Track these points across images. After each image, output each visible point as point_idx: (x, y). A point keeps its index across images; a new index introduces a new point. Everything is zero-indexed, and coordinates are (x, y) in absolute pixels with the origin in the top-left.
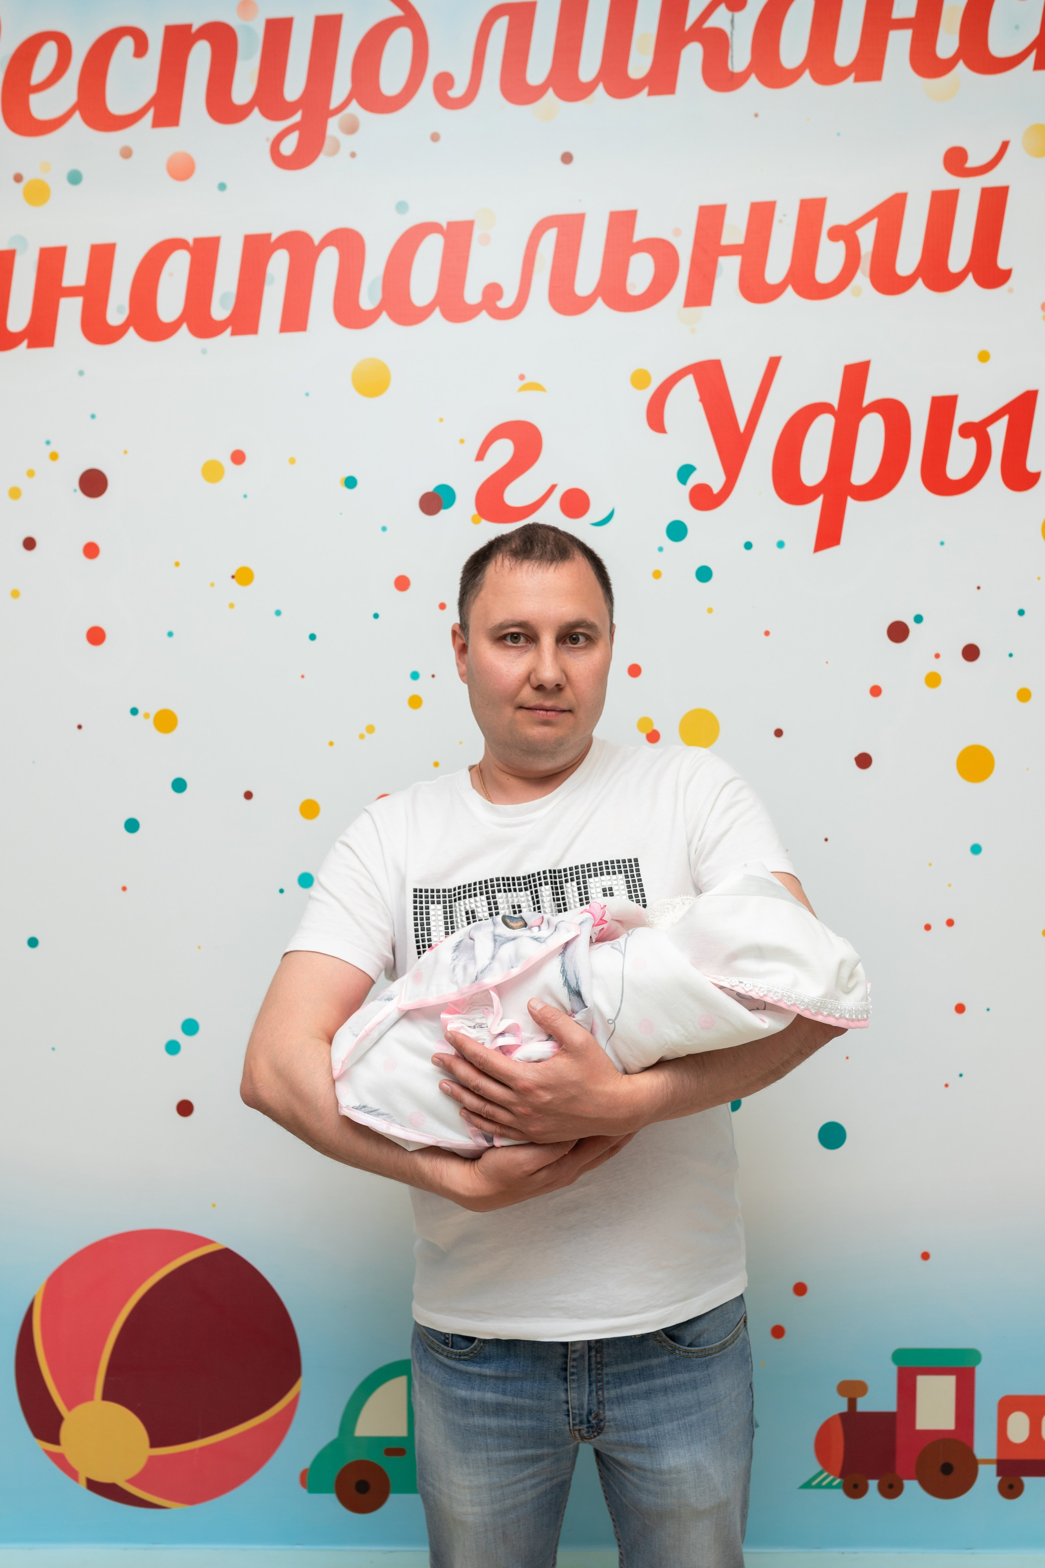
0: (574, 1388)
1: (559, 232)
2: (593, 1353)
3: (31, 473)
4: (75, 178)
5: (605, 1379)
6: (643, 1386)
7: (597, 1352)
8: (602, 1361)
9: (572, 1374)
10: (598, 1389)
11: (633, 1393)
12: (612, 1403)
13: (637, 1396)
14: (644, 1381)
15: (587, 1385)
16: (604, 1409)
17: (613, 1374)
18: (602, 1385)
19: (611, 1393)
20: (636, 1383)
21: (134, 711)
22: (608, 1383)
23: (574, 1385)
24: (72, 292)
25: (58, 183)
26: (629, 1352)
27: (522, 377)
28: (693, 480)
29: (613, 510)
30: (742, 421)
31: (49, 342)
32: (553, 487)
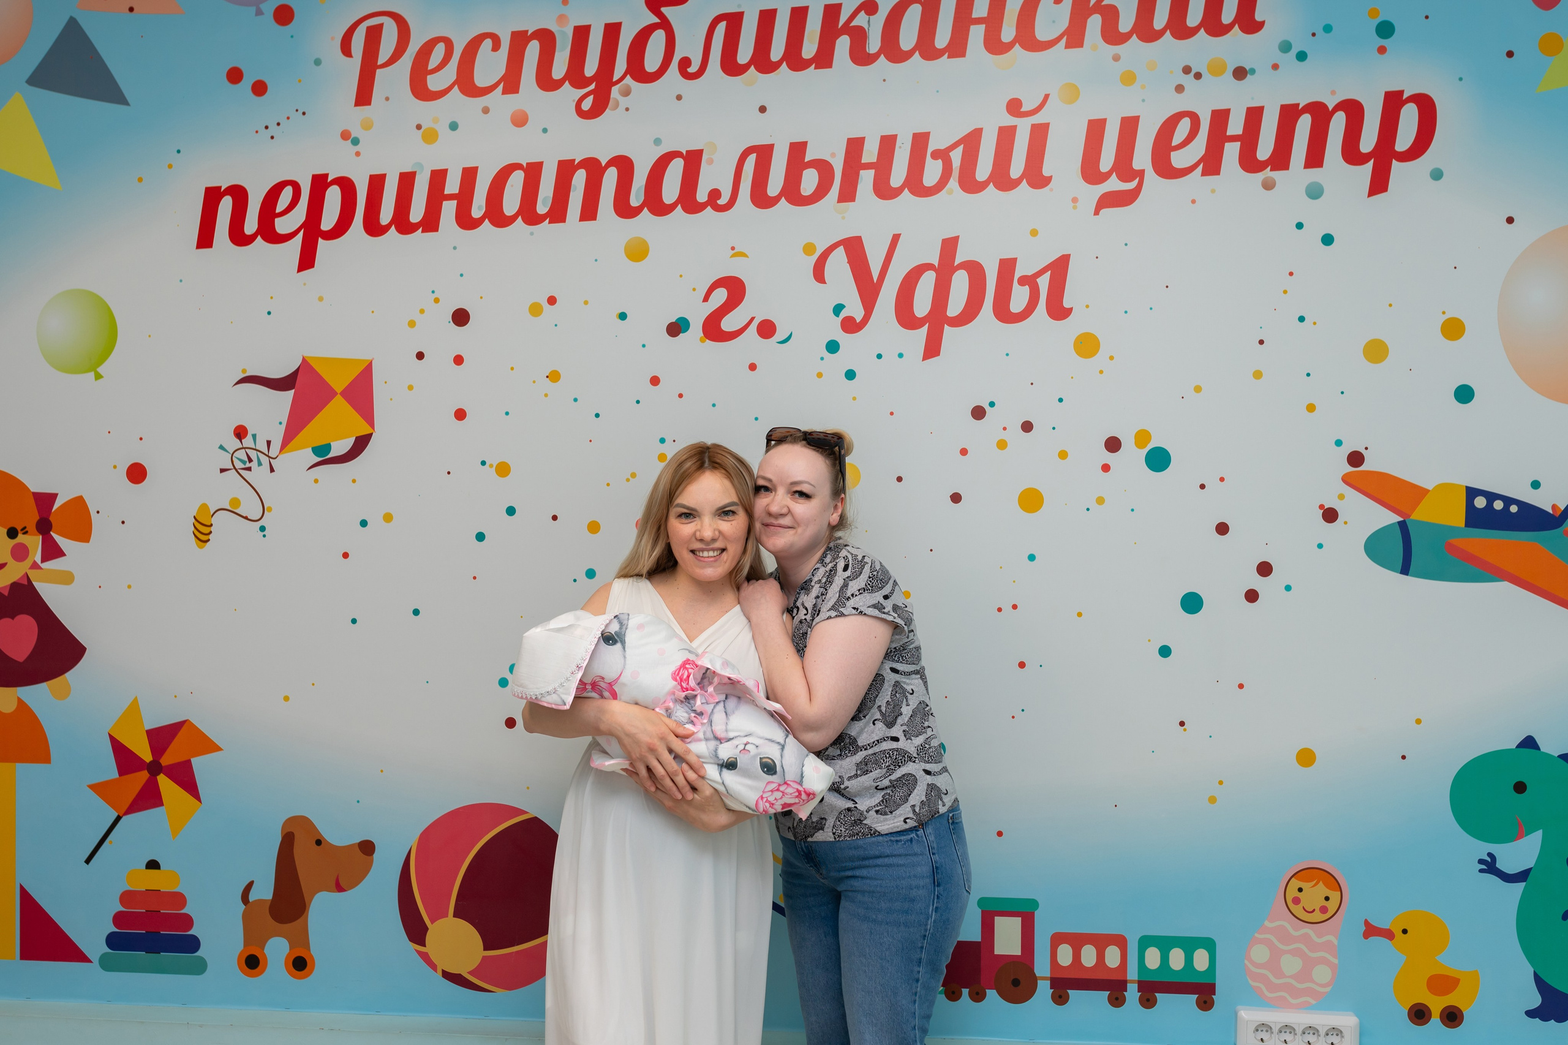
1: (757, 156)
3: (422, 311)
4: (454, 126)
21: (483, 463)
24: (450, 197)
25: (443, 129)
27: (733, 248)
28: (844, 314)
29: (791, 333)
30: (875, 275)
31: (436, 230)
32: (753, 319)
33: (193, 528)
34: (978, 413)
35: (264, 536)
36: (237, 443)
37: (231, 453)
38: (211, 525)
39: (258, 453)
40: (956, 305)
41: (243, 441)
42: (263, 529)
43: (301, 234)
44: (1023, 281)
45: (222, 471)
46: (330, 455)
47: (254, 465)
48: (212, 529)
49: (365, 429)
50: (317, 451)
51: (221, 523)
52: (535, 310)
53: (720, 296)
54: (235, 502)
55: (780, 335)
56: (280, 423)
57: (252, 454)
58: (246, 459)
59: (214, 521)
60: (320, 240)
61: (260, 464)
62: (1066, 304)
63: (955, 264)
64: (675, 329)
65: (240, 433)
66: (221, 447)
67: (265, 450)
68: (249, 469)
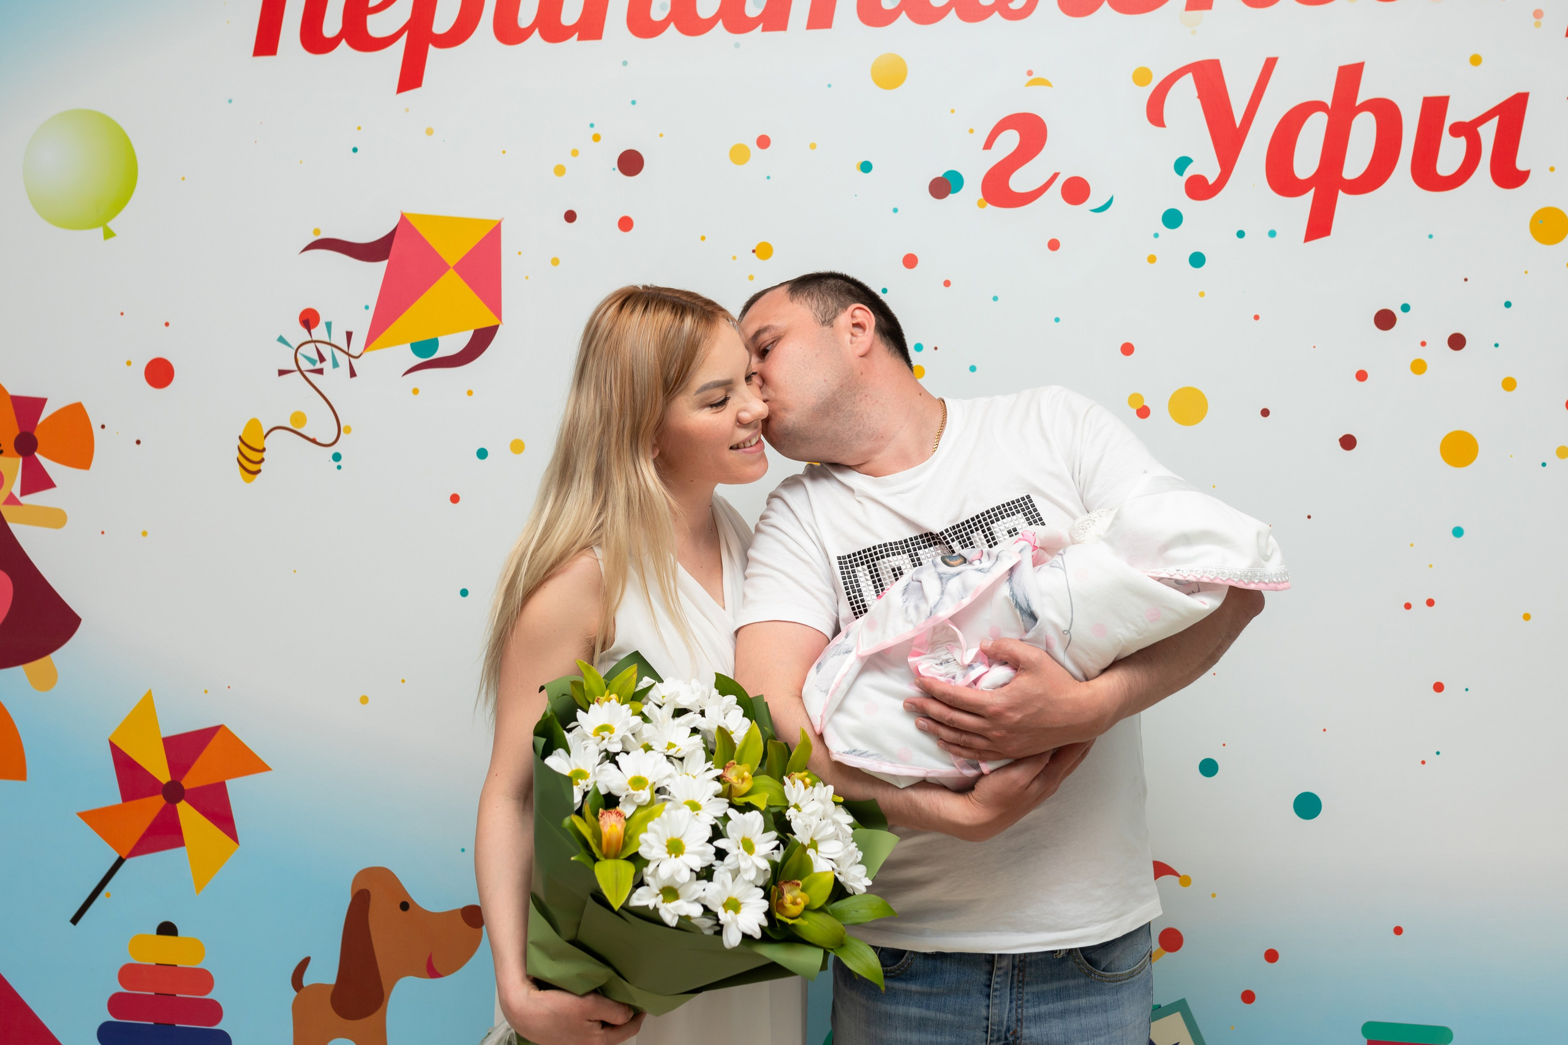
0: (996, 1004)
2: (1016, 972)
3: (575, 153)
5: (1025, 998)
6: (1059, 1006)
7: (1020, 971)
8: (1023, 980)
9: (995, 990)
10: (1018, 1007)
11: (1049, 1013)
12: (1030, 1021)
13: (1052, 1015)
14: (1061, 1001)
15: (1008, 1002)
16: (1021, 1027)
17: (1033, 993)
18: (1022, 1004)
19: (1031, 1011)
20: (1053, 1002)
22: (1028, 1001)
23: (997, 1001)
26: (1049, 972)
27: (1030, 73)
28: (1190, 172)
29: (1112, 198)
30: (1238, 118)
31: (597, 35)
32: (1056, 175)
33: (237, 454)
34: (1385, 320)
35: (339, 467)
36: (303, 334)
37: (295, 348)
38: (264, 450)
39: (335, 350)
40: (1355, 164)
41: (312, 331)
42: (337, 457)
43: (403, 39)
44: (1458, 129)
45: (282, 373)
46: (439, 354)
47: (327, 366)
48: (265, 455)
49: (489, 321)
50: (418, 348)
51: (277, 447)
52: (739, 155)
53: (1010, 141)
54: (299, 417)
55: (1094, 200)
56: (367, 307)
57: (326, 351)
58: (316, 357)
59: (267, 443)
60: (431, 48)
61: (335, 365)
62: (1521, 164)
63: (1359, 102)
64: (942, 187)
65: (309, 320)
66: (281, 340)
67: (343, 345)
68: (320, 371)
